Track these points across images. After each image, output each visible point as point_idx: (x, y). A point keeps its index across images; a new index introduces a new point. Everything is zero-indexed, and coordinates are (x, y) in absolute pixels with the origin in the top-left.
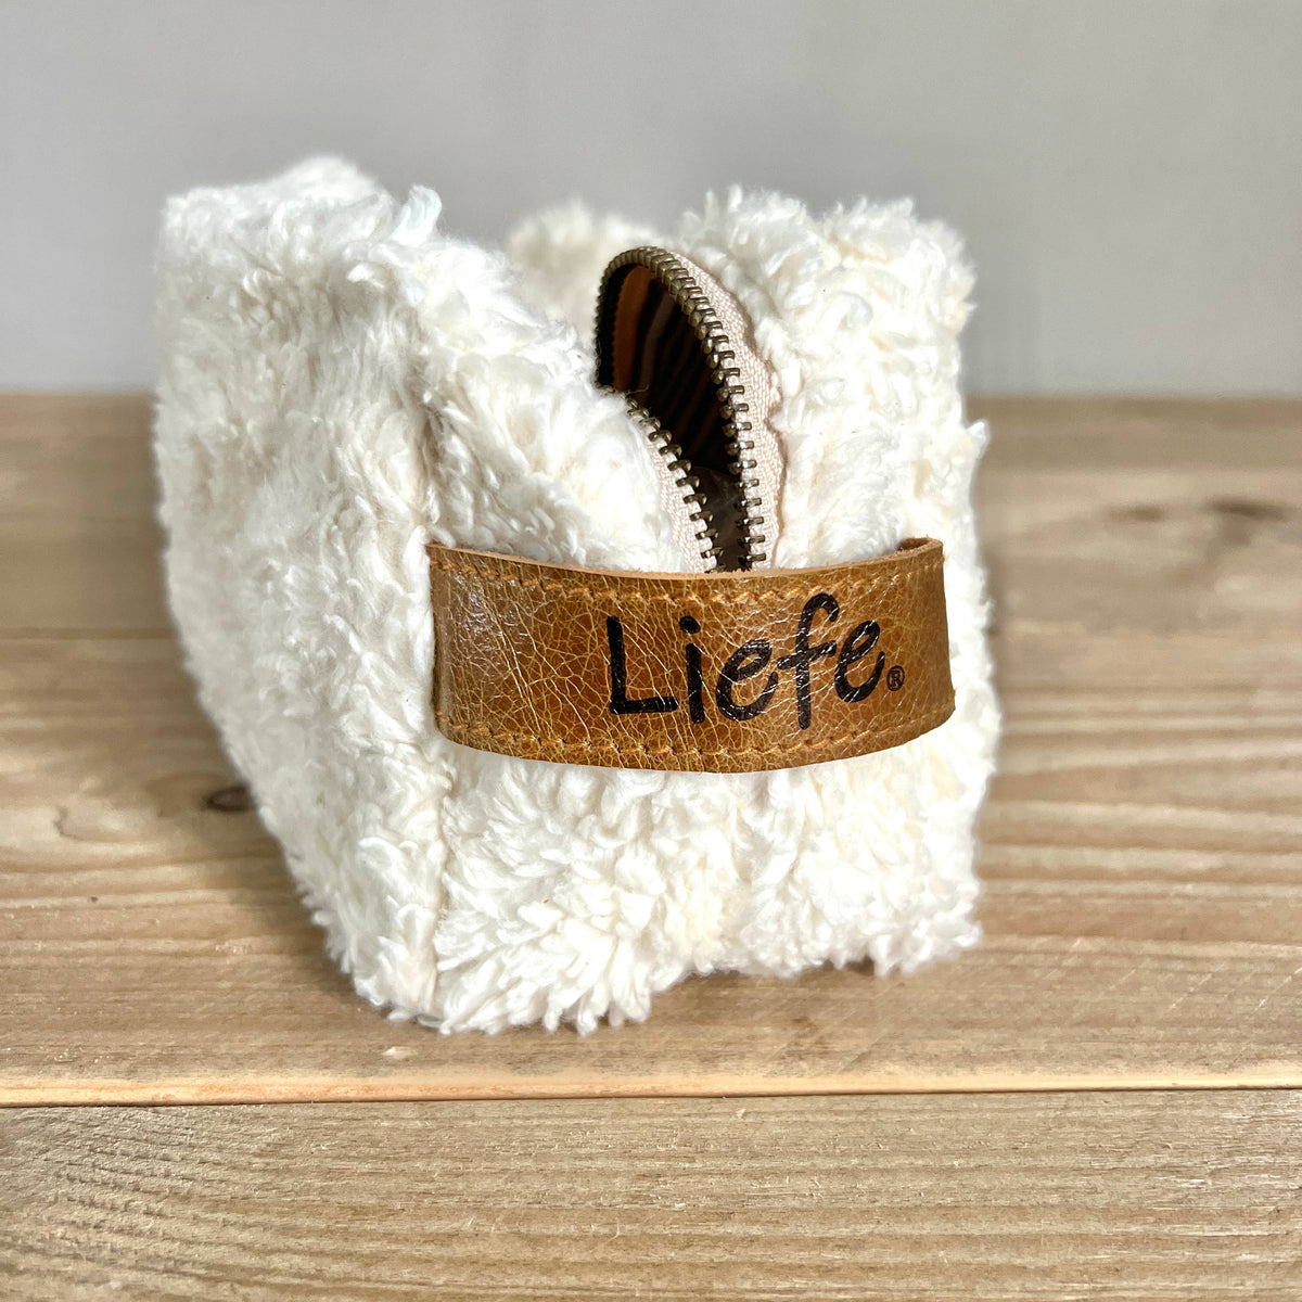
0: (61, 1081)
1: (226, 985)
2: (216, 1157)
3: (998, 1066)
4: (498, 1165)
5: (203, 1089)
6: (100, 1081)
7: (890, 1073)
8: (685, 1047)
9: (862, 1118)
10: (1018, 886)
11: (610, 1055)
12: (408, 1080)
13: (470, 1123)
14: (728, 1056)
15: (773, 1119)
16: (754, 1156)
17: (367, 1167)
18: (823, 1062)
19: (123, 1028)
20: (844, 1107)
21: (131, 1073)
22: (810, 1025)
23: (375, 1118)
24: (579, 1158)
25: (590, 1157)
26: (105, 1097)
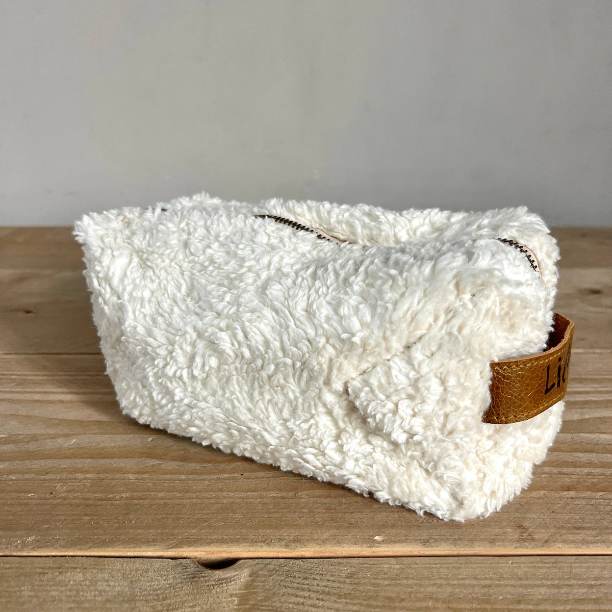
0: (264, 549)
1: (305, 510)
2: (332, 579)
3: (597, 545)
4: (432, 582)
5: (315, 552)
6: (276, 549)
7: (559, 548)
8: (482, 537)
9: (554, 565)
10: (586, 470)
11: (455, 539)
12: (386, 549)
13: (416, 566)
14: (499, 540)
15: (522, 565)
16: (521, 579)
17: (387, 582)
18: (533, 543)
19: (276, 528)
20: (546, 561)
21: (287, 546)
22: (524, 528)
23: (382, 564)
24: (459, 579)
25: (463, 579)
26: (280, 555)
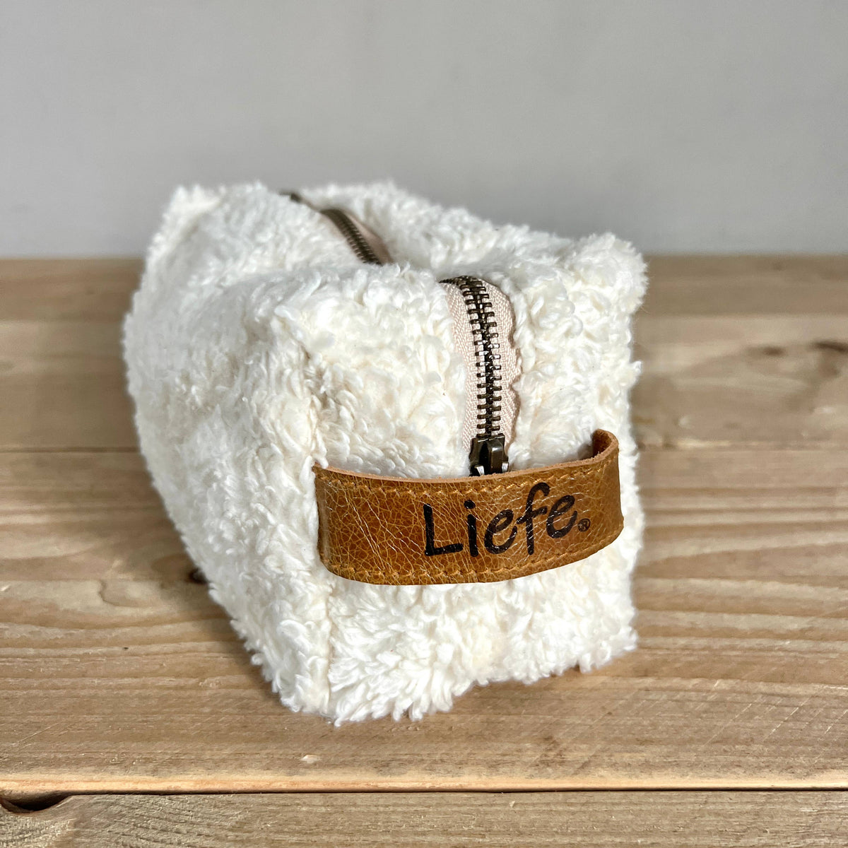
0: (116, 777)
1: (207, 710)
2: (207, 831)
3: (665, 772)
4: (371, 839)
5: (196, 782)
6: (136, 777)
7: (602, 776)
8: (479, 757)
9: (584, 808)
10: (682, 642)
11: (435, 762)
12: (316, 778)
13: (353, 809)
14: (505, 763)
15: (531, 808)
16: (521, 834)
17: (294, 839)
18: (561, 768)
19: (149, 740)
20: (573, 800)
21: (154, 772)
22: (554, 742)
23: (298, 804)
24: (417, 834)
25: (424, 834)
26: (141, 787)
